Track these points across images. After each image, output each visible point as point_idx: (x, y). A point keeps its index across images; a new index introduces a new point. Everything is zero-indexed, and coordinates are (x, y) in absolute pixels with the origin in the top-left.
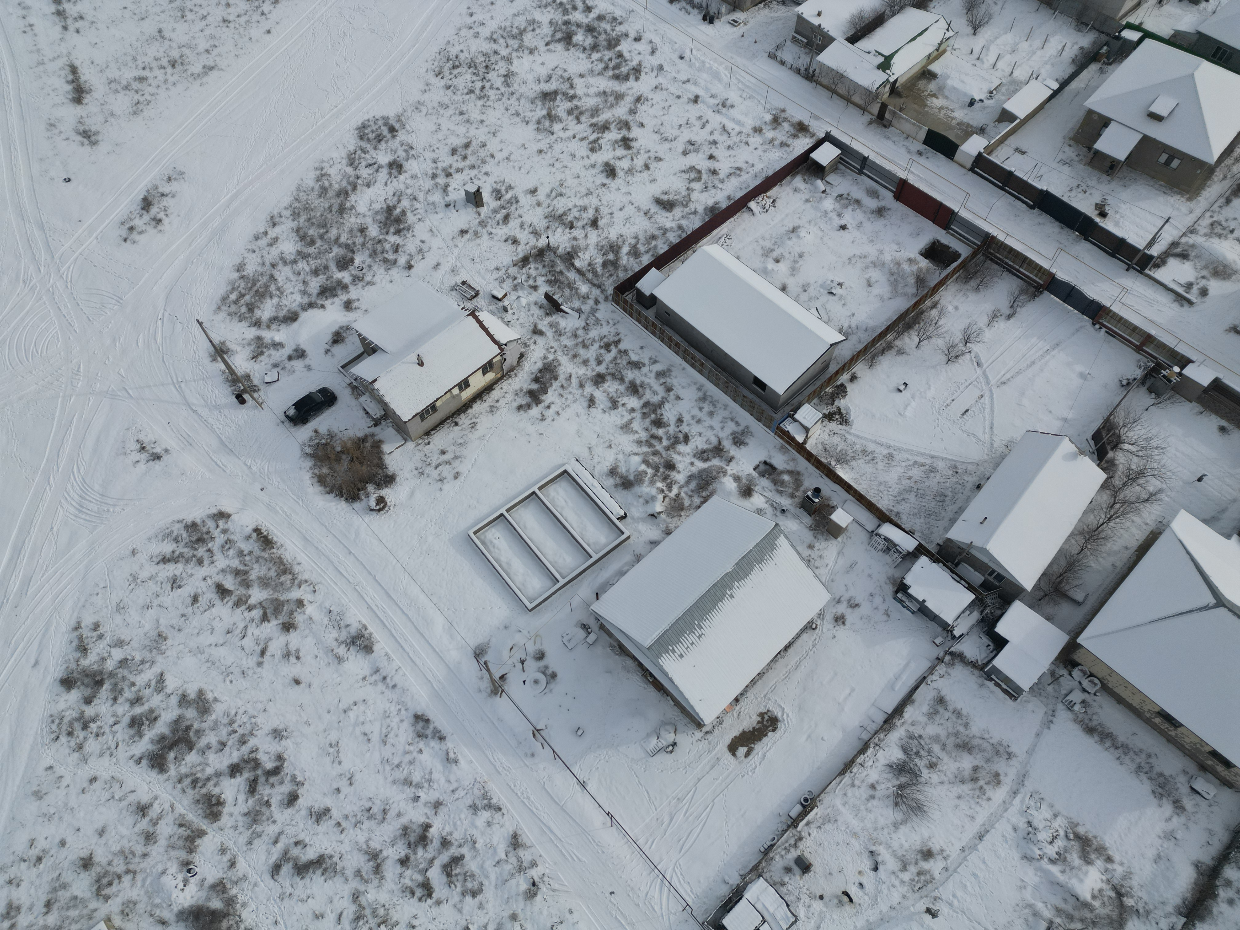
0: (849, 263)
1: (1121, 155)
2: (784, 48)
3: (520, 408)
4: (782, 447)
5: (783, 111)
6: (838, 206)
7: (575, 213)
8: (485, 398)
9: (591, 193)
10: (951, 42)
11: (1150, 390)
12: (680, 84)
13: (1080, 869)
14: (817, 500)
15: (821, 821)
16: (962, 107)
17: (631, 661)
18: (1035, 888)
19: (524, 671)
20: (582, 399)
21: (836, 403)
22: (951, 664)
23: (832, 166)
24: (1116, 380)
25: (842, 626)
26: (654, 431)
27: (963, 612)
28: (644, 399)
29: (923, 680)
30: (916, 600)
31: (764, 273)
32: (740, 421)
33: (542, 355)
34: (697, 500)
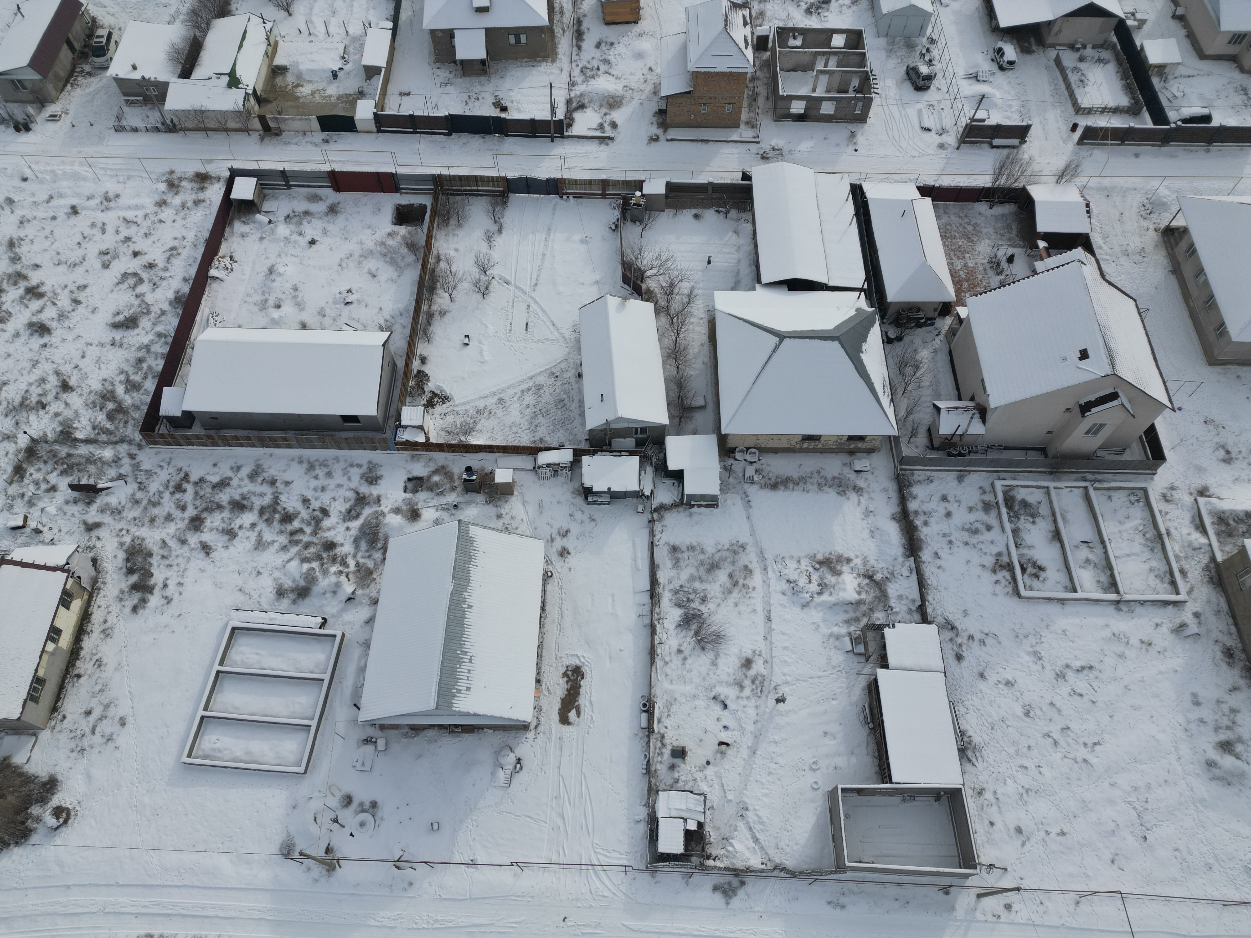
0: (342, 269)
1: (482, 54)
2: (126, 115)
3: (135, 609)
4: (413, 457)
5: (172, 172)
6: (292, 227)
7: (35, 392)
8: (89, 629)
9: (37, 362)
10: (275, 31)
11: (634, 221)
12: (45, 205)
13: (838, 583)
14: (474, 477)
15: (666, 710)
16: (330, 83)
17: (431, 731)
18: (824, 621)
19: (343, 827)
20: (195, 553)
21: (426, 389)
22: (661, 518)
23: (259, 196)
24: (607, 229)
25: (569, 556)
26: (289, 528)
27: (640, 474)
28: (257, 508)
29: (652, 545)
30: (604, 492)
31: (275, 324)
32: (360, 463)
33: (116, 544)
34: (378, 555)
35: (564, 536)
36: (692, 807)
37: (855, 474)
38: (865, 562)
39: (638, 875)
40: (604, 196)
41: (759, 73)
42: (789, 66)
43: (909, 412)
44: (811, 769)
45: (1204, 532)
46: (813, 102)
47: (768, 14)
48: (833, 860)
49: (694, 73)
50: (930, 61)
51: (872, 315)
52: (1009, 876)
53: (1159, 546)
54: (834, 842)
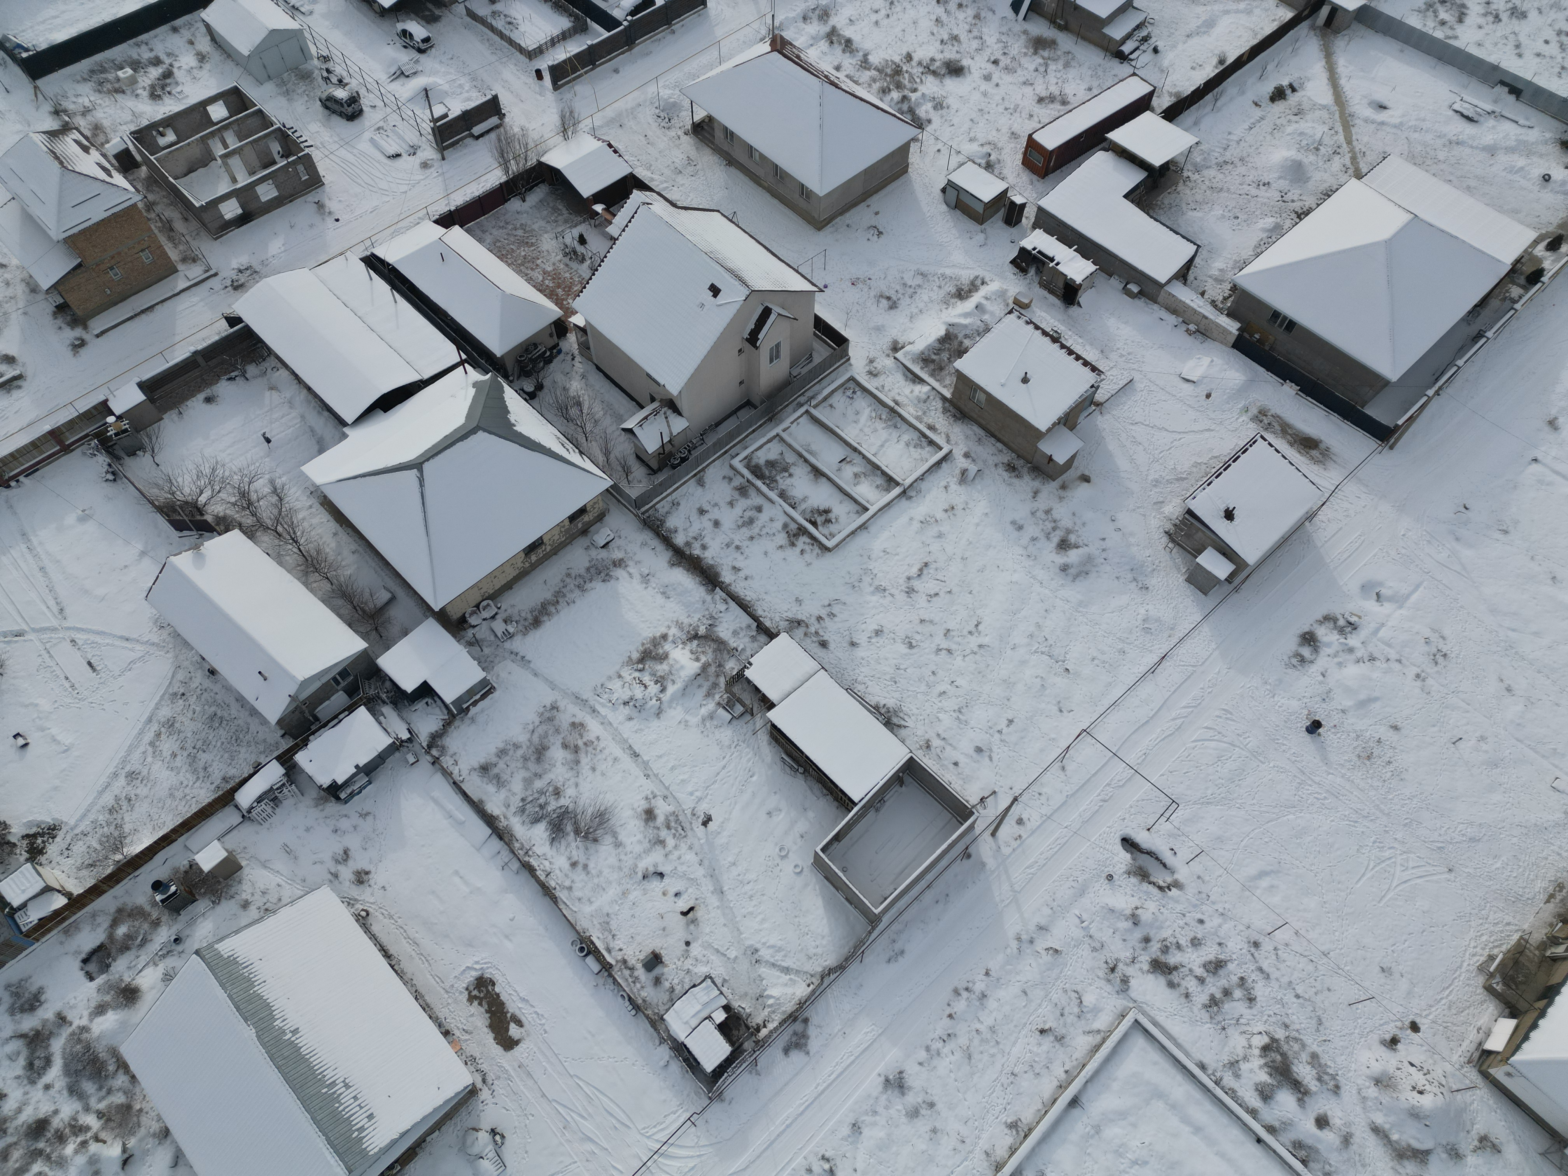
11: (132, 453)
13: (672, 666)
14: (173, 888)
15: (606, 933)
18: (687, 711)
21: (13, 840)
22: (443, 750)
24: (105, 484)
25: (371, 876)
27: (380, 723)
29: (457, 786)
30: (354, 776)
34: (121, 1080)
35: (346, 860)
36: (706, 999)
37: (604, 550)
38: (680, 625)
39: (707, 1114)
40: (66, 449)
41: (151, 197)
42: (181, 168)
43: (607, 453)
44: (783, 858)
45: (921, 381)
46: (244, 195)
47: (106, 123)
48: (863, 920)
49: (66, 240)
50: (340, 81)
51: (493, 380)
52: (1000, 795)
53: (899, 419)
54: (851, 903)
